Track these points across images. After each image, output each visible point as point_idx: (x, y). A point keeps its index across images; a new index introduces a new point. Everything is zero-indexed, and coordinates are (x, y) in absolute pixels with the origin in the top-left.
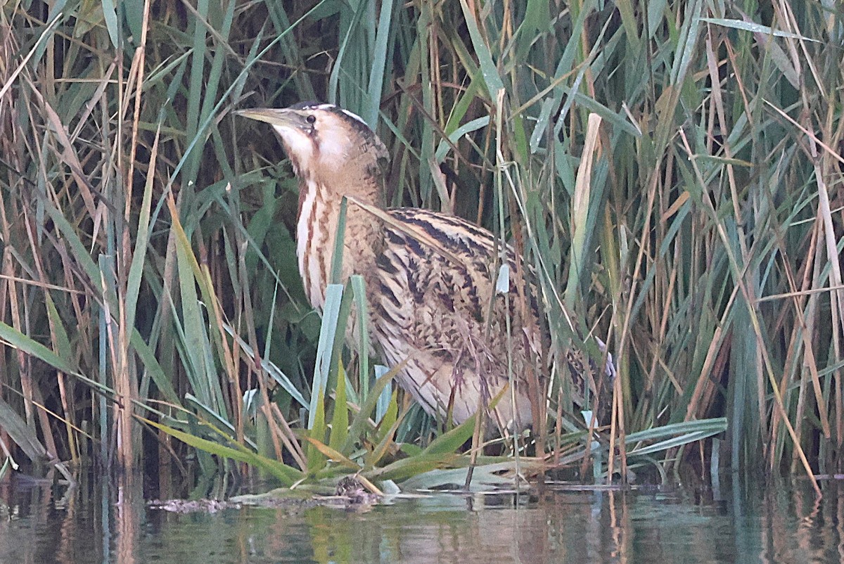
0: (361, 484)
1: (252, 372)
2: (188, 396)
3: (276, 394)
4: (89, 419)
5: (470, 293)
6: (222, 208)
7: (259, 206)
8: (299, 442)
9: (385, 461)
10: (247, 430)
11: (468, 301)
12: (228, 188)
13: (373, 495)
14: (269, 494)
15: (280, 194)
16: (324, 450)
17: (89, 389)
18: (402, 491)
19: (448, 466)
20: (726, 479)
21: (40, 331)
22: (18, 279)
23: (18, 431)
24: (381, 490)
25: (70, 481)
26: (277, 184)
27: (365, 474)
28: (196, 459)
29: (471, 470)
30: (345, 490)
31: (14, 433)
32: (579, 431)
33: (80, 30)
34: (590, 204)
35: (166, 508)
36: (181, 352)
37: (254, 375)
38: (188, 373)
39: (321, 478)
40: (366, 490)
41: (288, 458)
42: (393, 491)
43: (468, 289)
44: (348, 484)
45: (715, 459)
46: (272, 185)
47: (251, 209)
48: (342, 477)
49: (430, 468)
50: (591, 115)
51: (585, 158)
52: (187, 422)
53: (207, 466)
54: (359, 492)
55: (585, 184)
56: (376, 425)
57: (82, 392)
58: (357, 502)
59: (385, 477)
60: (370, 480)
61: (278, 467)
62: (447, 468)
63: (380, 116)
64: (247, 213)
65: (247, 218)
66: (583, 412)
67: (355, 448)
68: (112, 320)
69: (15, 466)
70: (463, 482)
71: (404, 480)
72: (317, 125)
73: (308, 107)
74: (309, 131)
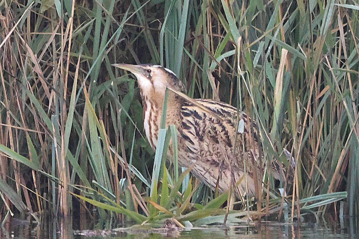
0: (175, 223)
1: (124, 170)
2: (94, 181)
3: (135, 181)
4: (47, 192)
5: (225, 134)
6: (109, 93)
7: (127, 92)
8: (146, 203)
9: (186, 212)
10: (121, 197)
11: (224, 137)
12: (112, 84)
13: (181, 228)
14: (131, 227)
16: (157, 206)
17: (47, 178)
18: (194, 226)
20: (347, 221)
21: (24, 151)
22: (14, 127)
23: (13, 198)
24: (184, 226)
25: (38, 221)
26: (135, 82)
27: (176, 218)
28: (97, 211)
29: (226, 216)
30: (167, 226)
31: (12, 199)
32: (277, 198)
33: (43, 10)
36: (90, 161)
37: (125, 172)
38: (94, 171)
39: (156, 220)
40: (177, 226)
41: (140, 211)
42: (190, 226)
43: (224, 132)
44: (168, 222)
45: (341, 211)
46: (133, 82)
47: (124, 94)
48: (165, 220)
49: (207, 215)
50: (283, 49)
51: (280, 70)
52: (93, 194)
53: (102, 214)
54: (174, 226)
55: (280, 82)
56: (181, 195)
57: (44, 179)
58: (173, 230)
59: (186, 219)
60: (179, 221)
61: (135, 215)
62: (215, 215)
63: (184, 50)
64: (122, 96)
65: (121, 98)
66: (279, 189)
67: (172, 206)
68: (57, 146)
69: (12, 214)
70: (223, 222)
71: (195, 221)
72: (152, 74)
73: (148, 66)
74: (148, 76)
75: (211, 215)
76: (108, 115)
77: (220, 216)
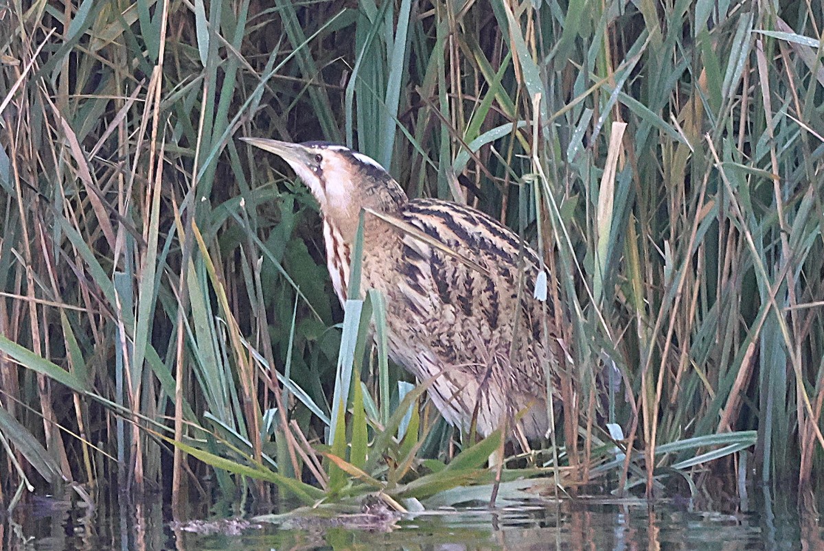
0: (384, 502)
1: (269, 389)
2: (207, 414)
3: (297, 411)
4: (104, 439)
5: (491, 297)
6: (237, 223)
7: (278, 222)
8: (320, 458)
9: (407, 479)
10: (265, 448)
11: (487, 305)
12: (242, 203)
13: (398, 513)
14: (291, 513)
15: (298, 209)
16: (344, 466)
17: (103, 406)
18: (426, 509)
19: (472, 482)
21: (57, 353)
23: (33, 453)
24: (406, 508)
25: (87, 503)
26: (295, 200)
27: (388, 491)
28: (214, 479)
29: (496, 488)
30: (369, 509)
31: (29, 454)
32: (604, 444)
33: (95, 46)
34: (614, 215)
35: (187, 529)
36: (196, 371)
37: (271, 393)
38: (206, 394)
39: (343, 497)
40: (390, 508)
41: (308, 477)
42: (417, 509)
44: (371, 502)
45: (742, 471)
46: (290, 201)
47: (268, 225)
48: (365, 496)
49: (452, 484)
50: (614, 123)
51: (608, 168)
52: (206, 441)
53: (225, 485)
54: (383, 509)
55: (608, 195)
56: (398, 441)
57: (96, 411)
58: (382, 519)
59: (408, 494)
60: (394, 498)
61: (298, 486)
62: (472, 485)
63: (397, 127)
64: (264, 229)
65: (264, 234)
66: (608, 425)
67: (377, 464)
68: (127, 339)
69: (31, 488)
70: (488, 499)
71: (427, 497)
72: (323, 165)
73: (317, 146)
74: (315, 169)
75: (463, 485)
76: (234, 270)
77: (482, 486)
